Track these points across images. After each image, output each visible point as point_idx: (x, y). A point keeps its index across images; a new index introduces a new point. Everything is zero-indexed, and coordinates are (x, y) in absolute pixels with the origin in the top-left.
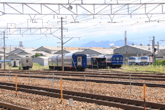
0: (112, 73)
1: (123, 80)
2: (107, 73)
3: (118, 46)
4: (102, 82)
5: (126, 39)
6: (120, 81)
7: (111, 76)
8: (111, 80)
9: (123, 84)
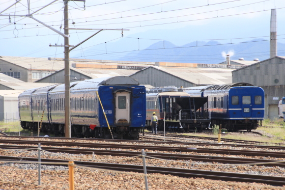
0: (231, 148)
1: (265, 172)
2: (214, 147)
3: (247, 58)
4: (197, 177)
5: (273, 34)
6: (257, 174)
7: (226, 156)
8: (227, 168)
9: (268, 183)
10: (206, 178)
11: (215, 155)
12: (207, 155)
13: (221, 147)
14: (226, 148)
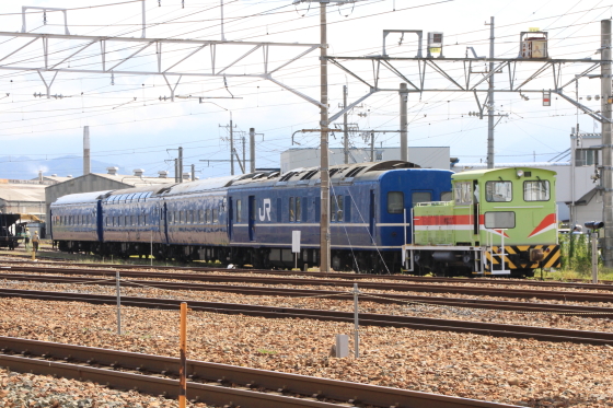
0: (47, 266)
1: (84, 289)
2: (29, 266)
3: (60, 175)
4: (14, 296)
5: (86, 151)
6: (76, 292)
7: (42, 275)
8: (45, 287)
9: (88, 302)
10: (23, 297)
11: (30, 274)
12: (22, 273)
13: (37, 266)
14: (42, 266)
